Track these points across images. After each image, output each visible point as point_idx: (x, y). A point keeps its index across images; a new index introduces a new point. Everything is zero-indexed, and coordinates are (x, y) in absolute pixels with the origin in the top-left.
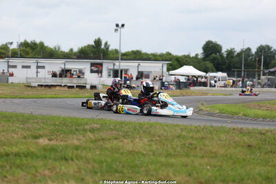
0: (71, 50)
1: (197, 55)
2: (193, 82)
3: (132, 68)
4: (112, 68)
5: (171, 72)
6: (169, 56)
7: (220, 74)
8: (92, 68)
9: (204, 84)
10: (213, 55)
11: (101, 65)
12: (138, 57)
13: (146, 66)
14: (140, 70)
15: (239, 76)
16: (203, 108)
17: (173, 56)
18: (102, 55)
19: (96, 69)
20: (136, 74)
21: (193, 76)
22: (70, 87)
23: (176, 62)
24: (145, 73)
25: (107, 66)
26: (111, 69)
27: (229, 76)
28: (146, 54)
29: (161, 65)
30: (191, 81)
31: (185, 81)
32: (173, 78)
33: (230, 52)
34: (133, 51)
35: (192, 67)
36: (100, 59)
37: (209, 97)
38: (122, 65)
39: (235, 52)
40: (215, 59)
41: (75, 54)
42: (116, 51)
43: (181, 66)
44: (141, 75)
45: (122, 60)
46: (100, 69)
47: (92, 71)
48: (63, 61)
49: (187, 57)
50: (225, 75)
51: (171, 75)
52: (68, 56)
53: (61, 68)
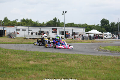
0: (44, 23)
1: (98, 25)
2: (96, 37)
3: (70, 30)
4: (61, 30)
5: (87, 32)
6: (86, 25)
7: (108, 33)
9: (102, 38)
10: (105, 25)
11: (56, 29)
12: (72, 26)
13: (76, 30)
14: (73, 31)
15: (117, 34)
16: (101, 48)
17: (88, 25)
18: (57, 25)
19: (54, 31)
20: (72, 33)
21: (96, 34)
23: (89, 28)
24: (75, 33)
25: (59, 30)
27: (112, 34)
28: (76, 24)
29: (82, 29)
30: (95, 36)
31: (93, 36)
32: (88, 35)
33: (113, 24)
34: (70, 23)
35: (96, 30)
36: (56, 27)
37: (104, 43)
38: (66, 29)
39: (115, 23)
40: (106, 27)
42: (63, 23)
43: (91, 30)
44: (74, 34)
45: (65, 27)
46: (56, 31)
48: (40, 27)
49: (94, 26)
50: (110, 33)
51: (87, 34)
52: (42, 25)
53: (39, 30)
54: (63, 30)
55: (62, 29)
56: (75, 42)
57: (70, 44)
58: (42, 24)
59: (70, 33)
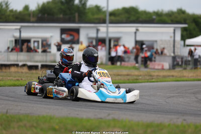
3: (127, 35)
5: (189, 41)
6: (183, 16)
8: (64, 36)
11: (77, 31)
12: (133, 18)
13: (148, 33)
14: (139, 38)
17: (188, 15)
18: (77, 15)
19: (69, 38)
22: (31, 68)
24: (147, 43)
25: (87, 33)
26: (92, 38)
28: (145, 13)
29: (171, 30)
36: (74, 22)
41: (34, 13)
42: (98, 9)
46: (76, 38)
47: (63, 41)
48: (17, 26)
51: (188, 46)
52: (22, 17)
53: (14, 37)
54: (102, 35)
55: (98, 30)
56: (151, 79)
57: (130, 85)
58: (20, 12)
59: (127, 46)
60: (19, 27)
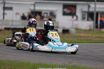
8: (65, 10)
19: (68, 11)
25: (81, 8)
26: (85, 12)
45: (98, 1)
47: (65, 14)
53: (30, 9)
54: (92, 10)
55: (89, 6)
60: (33, 3)
